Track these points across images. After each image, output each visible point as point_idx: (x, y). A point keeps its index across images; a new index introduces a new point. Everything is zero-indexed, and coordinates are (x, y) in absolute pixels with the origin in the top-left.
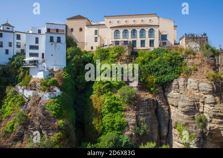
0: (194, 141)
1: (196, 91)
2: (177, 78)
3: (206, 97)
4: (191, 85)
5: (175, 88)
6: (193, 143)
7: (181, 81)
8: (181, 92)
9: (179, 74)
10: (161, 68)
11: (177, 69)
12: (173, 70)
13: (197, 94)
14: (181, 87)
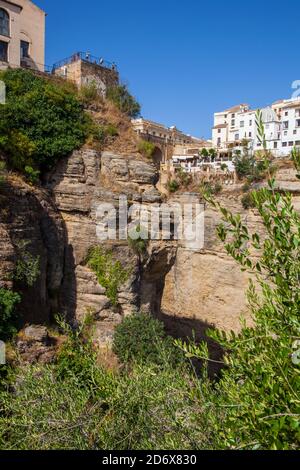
0: (128, 281)
1: (123, 178)
2: (78, 148)
3: (143, 190)
4: (112, 164)
5: (75, 171)
6: (128, 286)
7: (88, 155)
8: (89, 180)
9: (83, 138)
10: (41, 118)
11: (77, 127)
12: (68, 129)
13: (127, 184)
14: (89, 168)
